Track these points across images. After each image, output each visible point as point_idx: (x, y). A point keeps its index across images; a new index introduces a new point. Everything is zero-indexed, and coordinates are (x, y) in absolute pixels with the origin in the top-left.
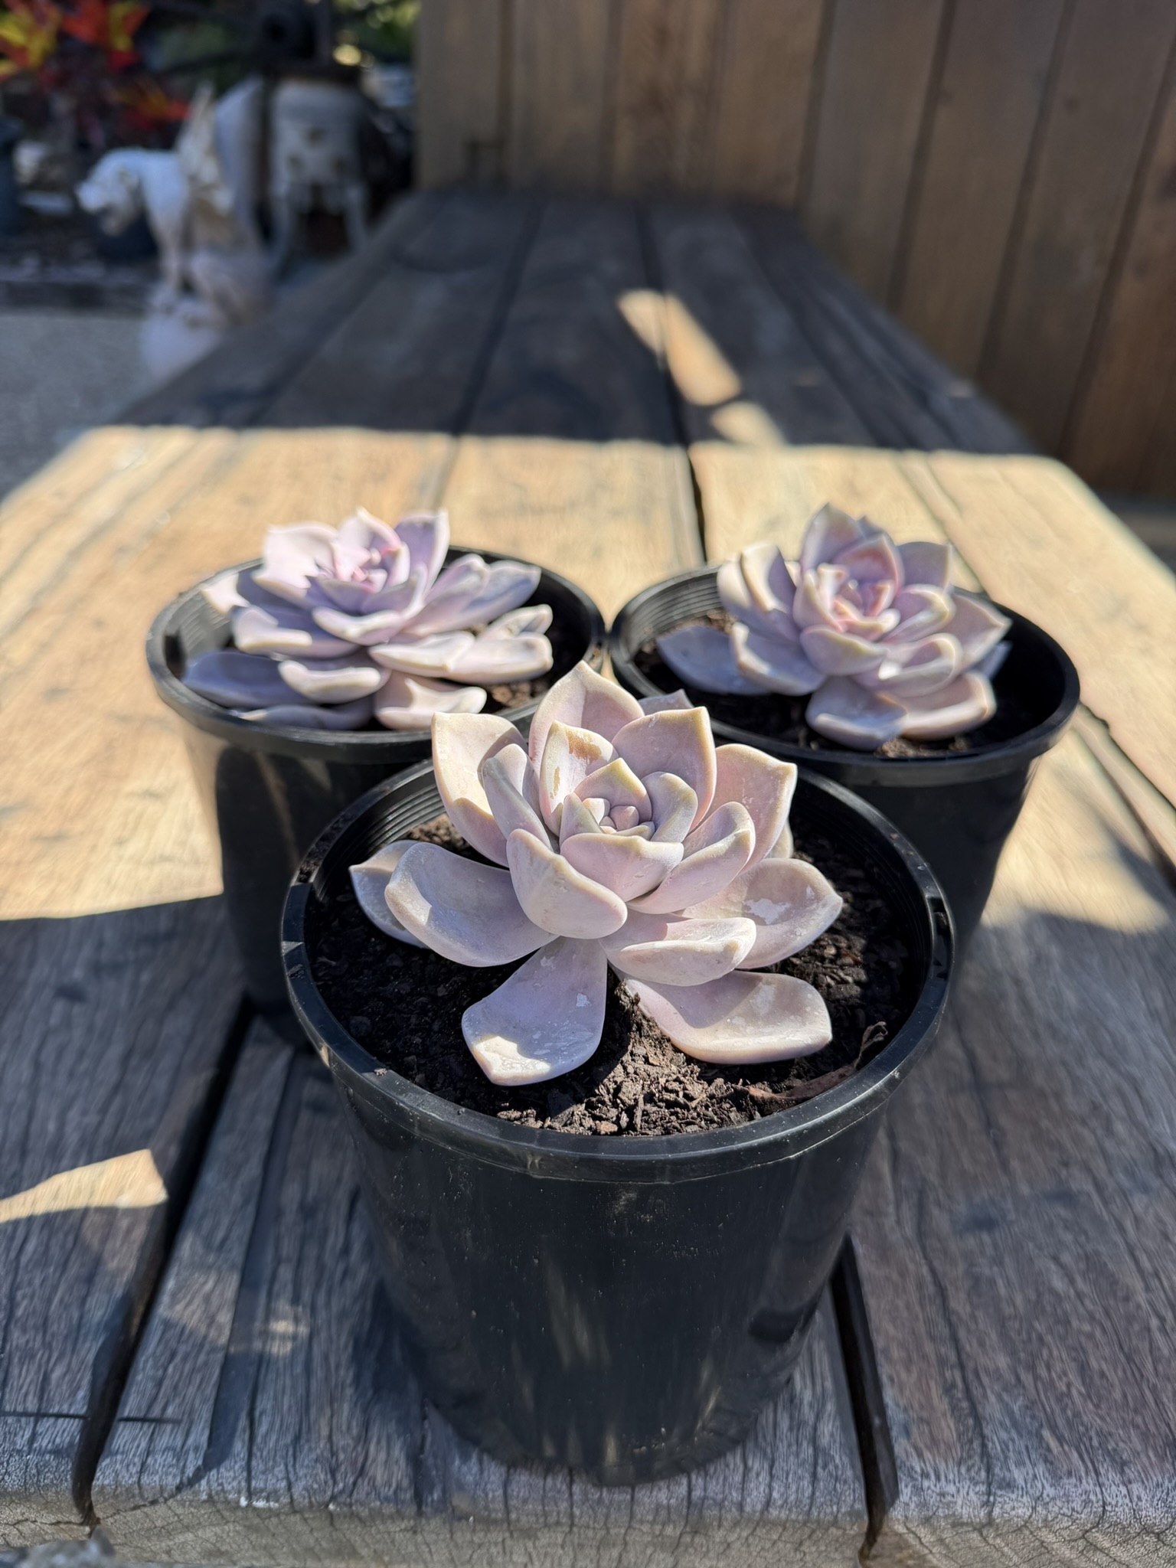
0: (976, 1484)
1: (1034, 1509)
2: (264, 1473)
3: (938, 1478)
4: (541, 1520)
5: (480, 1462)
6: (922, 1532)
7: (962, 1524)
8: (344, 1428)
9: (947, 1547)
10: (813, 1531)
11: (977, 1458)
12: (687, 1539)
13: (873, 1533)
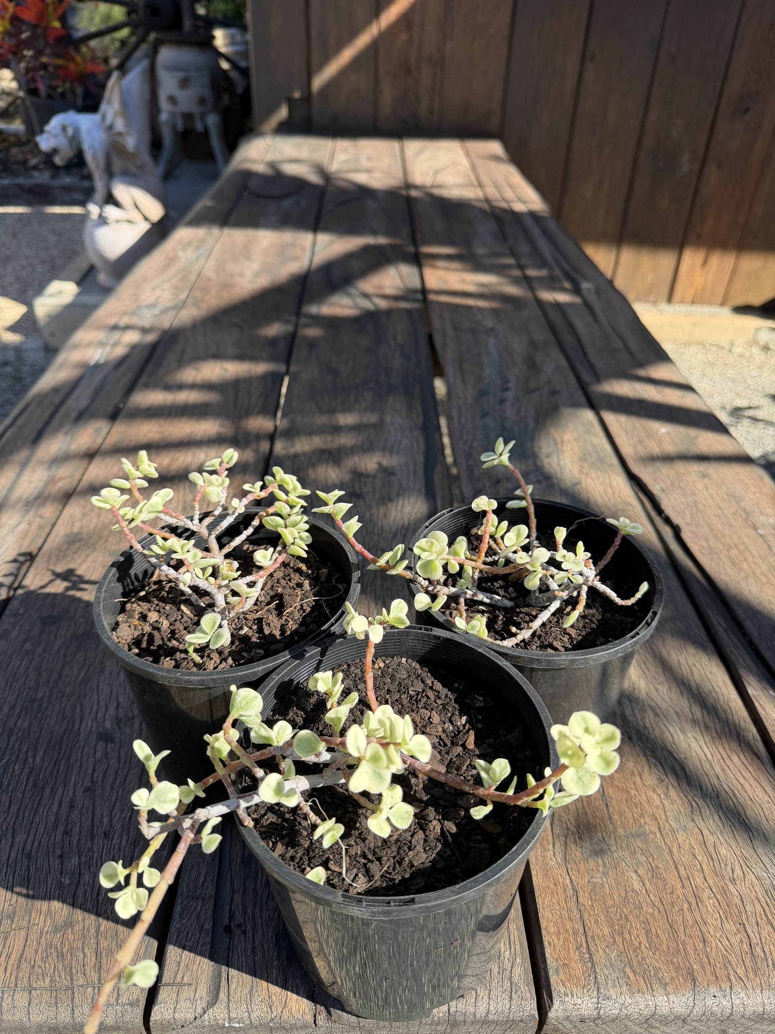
0: (592, 998)
11: (592, 984)
13: (541, 1024)
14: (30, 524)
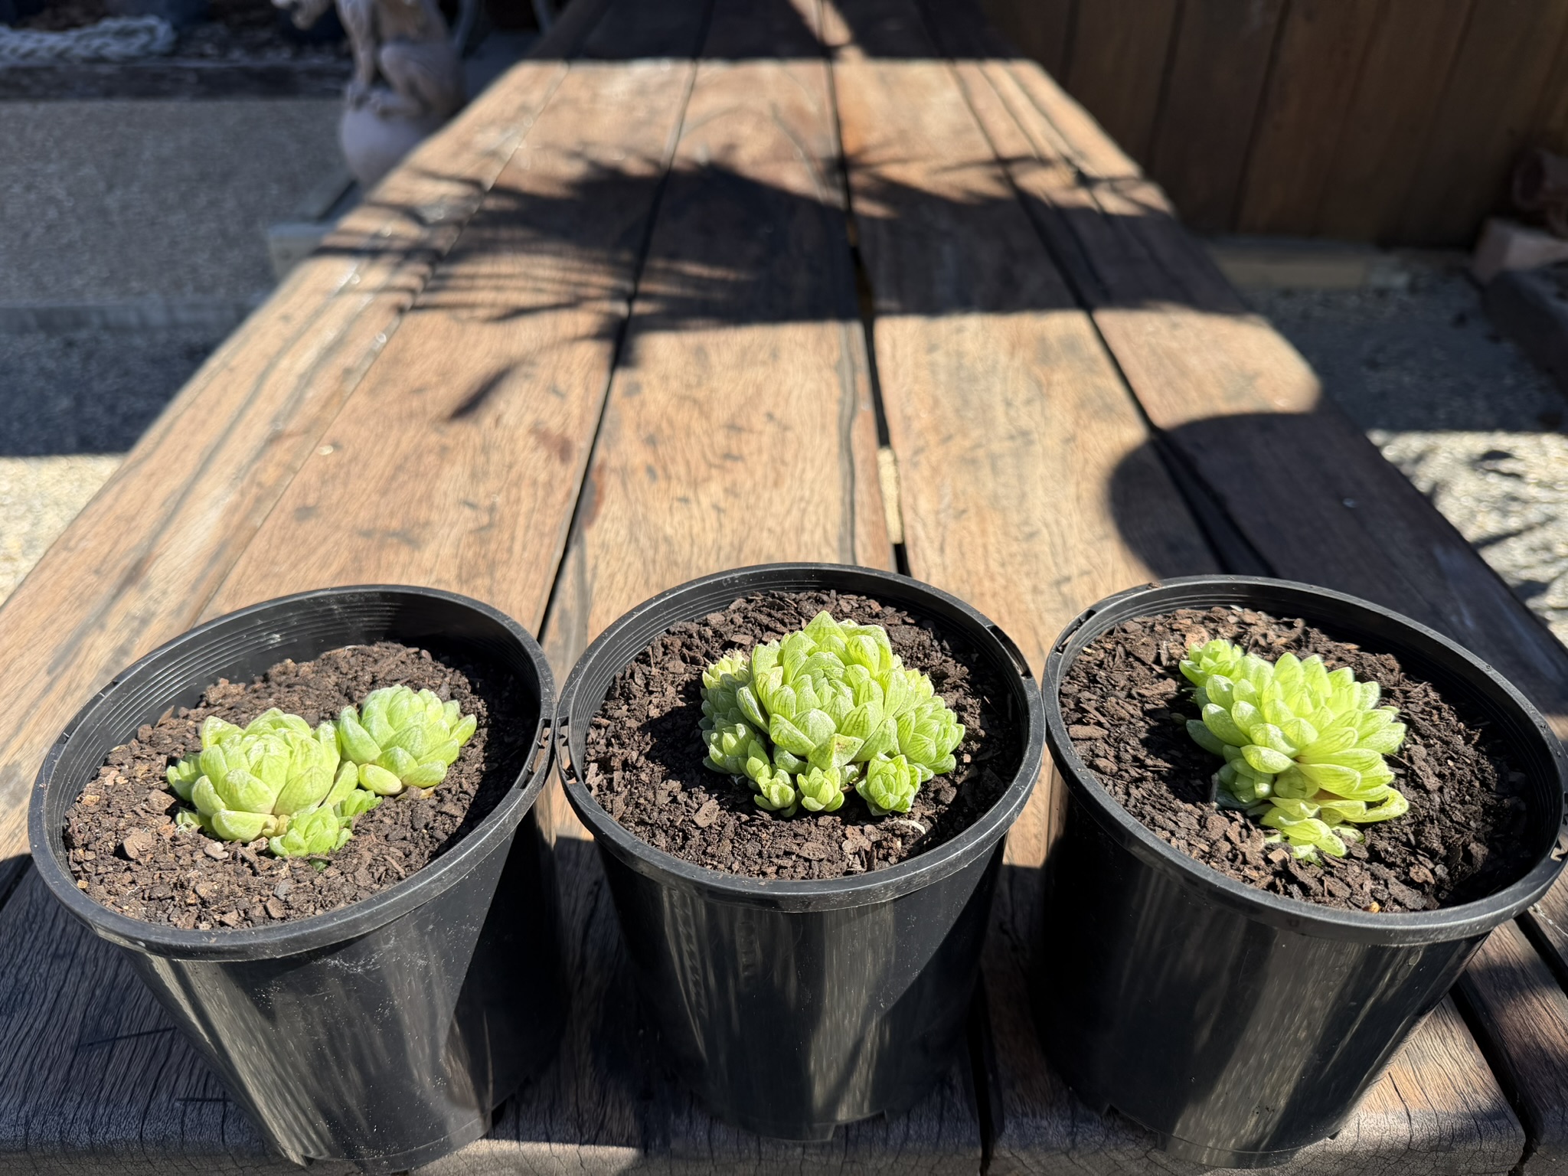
0: (1063, 1119)
1: (1107, 1136)
2: (529, 1130)
3: (1034, 1116)
4: (737, 1156)
5: (690, 1117)
6: (1023, 1156)
7: (1053, 1149)
8: (587, 1095)
9: (1044, 1167)
10: (941, 1158)
11: (1065, 1101)
12: (848, 1167)
13: (986, 1159)
14: (243, 494)
